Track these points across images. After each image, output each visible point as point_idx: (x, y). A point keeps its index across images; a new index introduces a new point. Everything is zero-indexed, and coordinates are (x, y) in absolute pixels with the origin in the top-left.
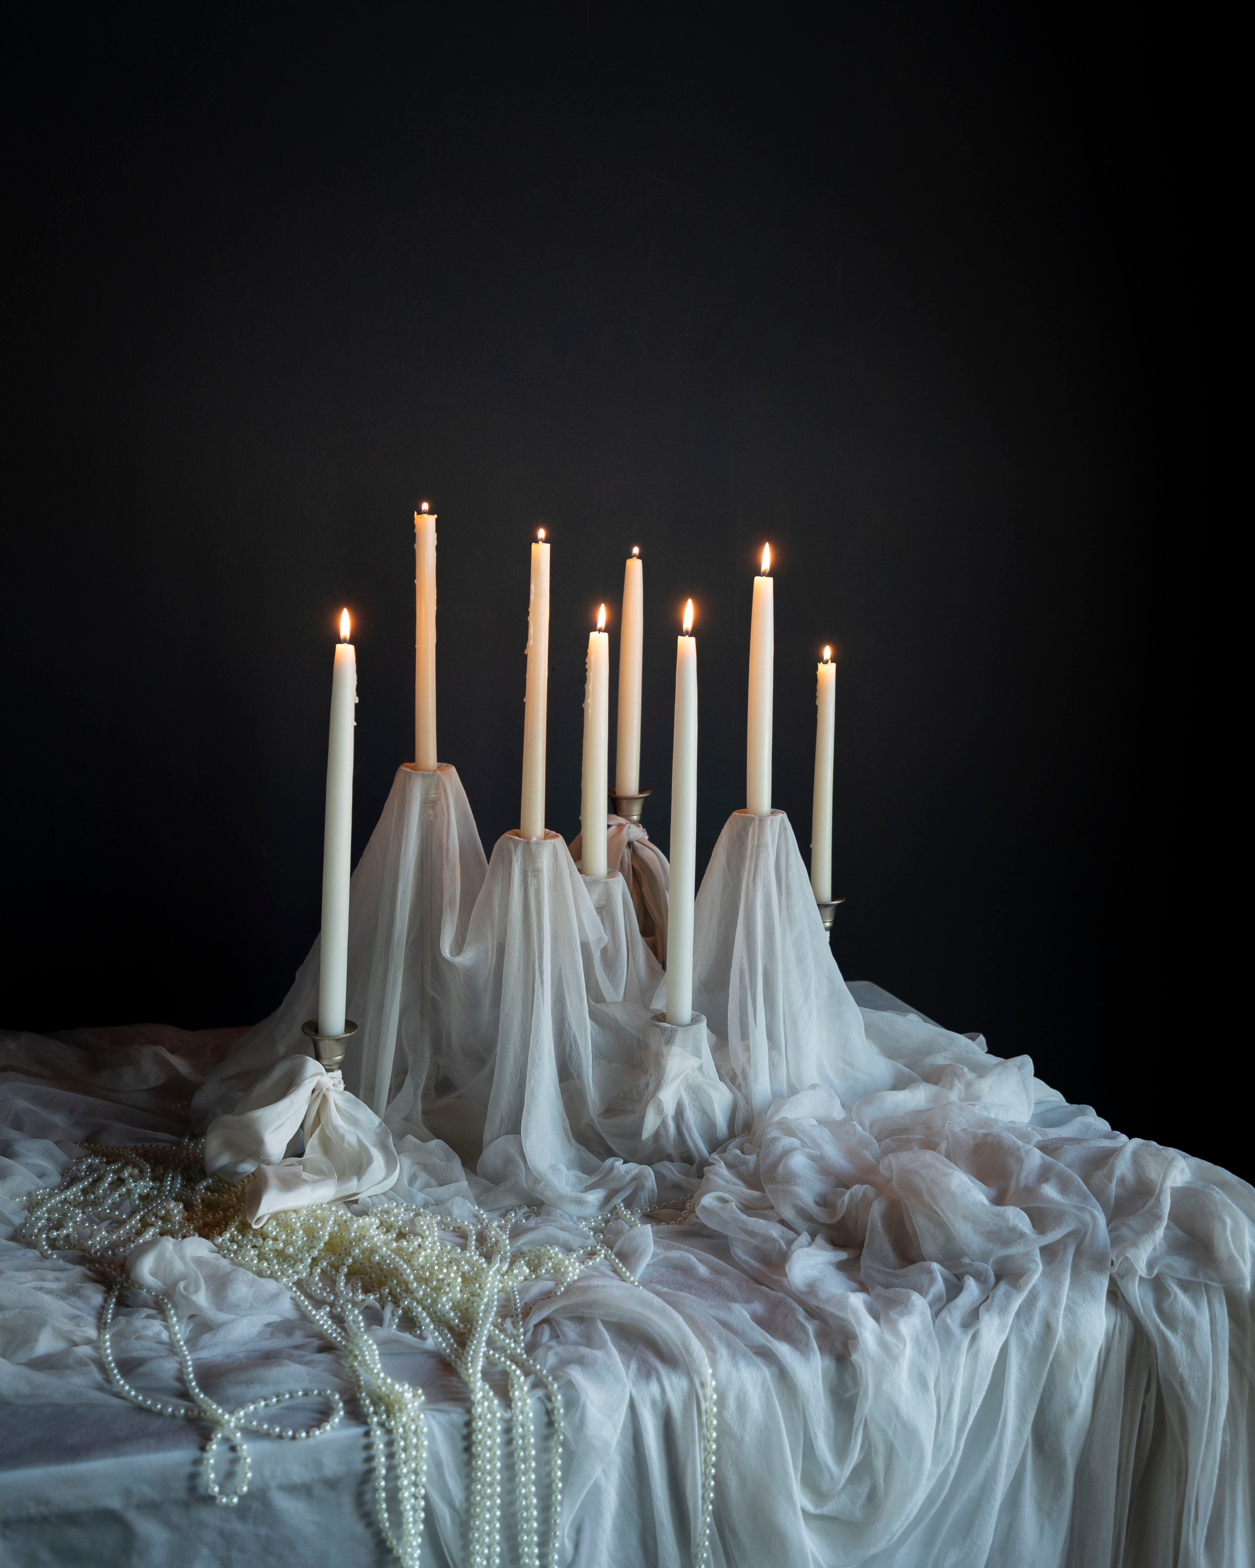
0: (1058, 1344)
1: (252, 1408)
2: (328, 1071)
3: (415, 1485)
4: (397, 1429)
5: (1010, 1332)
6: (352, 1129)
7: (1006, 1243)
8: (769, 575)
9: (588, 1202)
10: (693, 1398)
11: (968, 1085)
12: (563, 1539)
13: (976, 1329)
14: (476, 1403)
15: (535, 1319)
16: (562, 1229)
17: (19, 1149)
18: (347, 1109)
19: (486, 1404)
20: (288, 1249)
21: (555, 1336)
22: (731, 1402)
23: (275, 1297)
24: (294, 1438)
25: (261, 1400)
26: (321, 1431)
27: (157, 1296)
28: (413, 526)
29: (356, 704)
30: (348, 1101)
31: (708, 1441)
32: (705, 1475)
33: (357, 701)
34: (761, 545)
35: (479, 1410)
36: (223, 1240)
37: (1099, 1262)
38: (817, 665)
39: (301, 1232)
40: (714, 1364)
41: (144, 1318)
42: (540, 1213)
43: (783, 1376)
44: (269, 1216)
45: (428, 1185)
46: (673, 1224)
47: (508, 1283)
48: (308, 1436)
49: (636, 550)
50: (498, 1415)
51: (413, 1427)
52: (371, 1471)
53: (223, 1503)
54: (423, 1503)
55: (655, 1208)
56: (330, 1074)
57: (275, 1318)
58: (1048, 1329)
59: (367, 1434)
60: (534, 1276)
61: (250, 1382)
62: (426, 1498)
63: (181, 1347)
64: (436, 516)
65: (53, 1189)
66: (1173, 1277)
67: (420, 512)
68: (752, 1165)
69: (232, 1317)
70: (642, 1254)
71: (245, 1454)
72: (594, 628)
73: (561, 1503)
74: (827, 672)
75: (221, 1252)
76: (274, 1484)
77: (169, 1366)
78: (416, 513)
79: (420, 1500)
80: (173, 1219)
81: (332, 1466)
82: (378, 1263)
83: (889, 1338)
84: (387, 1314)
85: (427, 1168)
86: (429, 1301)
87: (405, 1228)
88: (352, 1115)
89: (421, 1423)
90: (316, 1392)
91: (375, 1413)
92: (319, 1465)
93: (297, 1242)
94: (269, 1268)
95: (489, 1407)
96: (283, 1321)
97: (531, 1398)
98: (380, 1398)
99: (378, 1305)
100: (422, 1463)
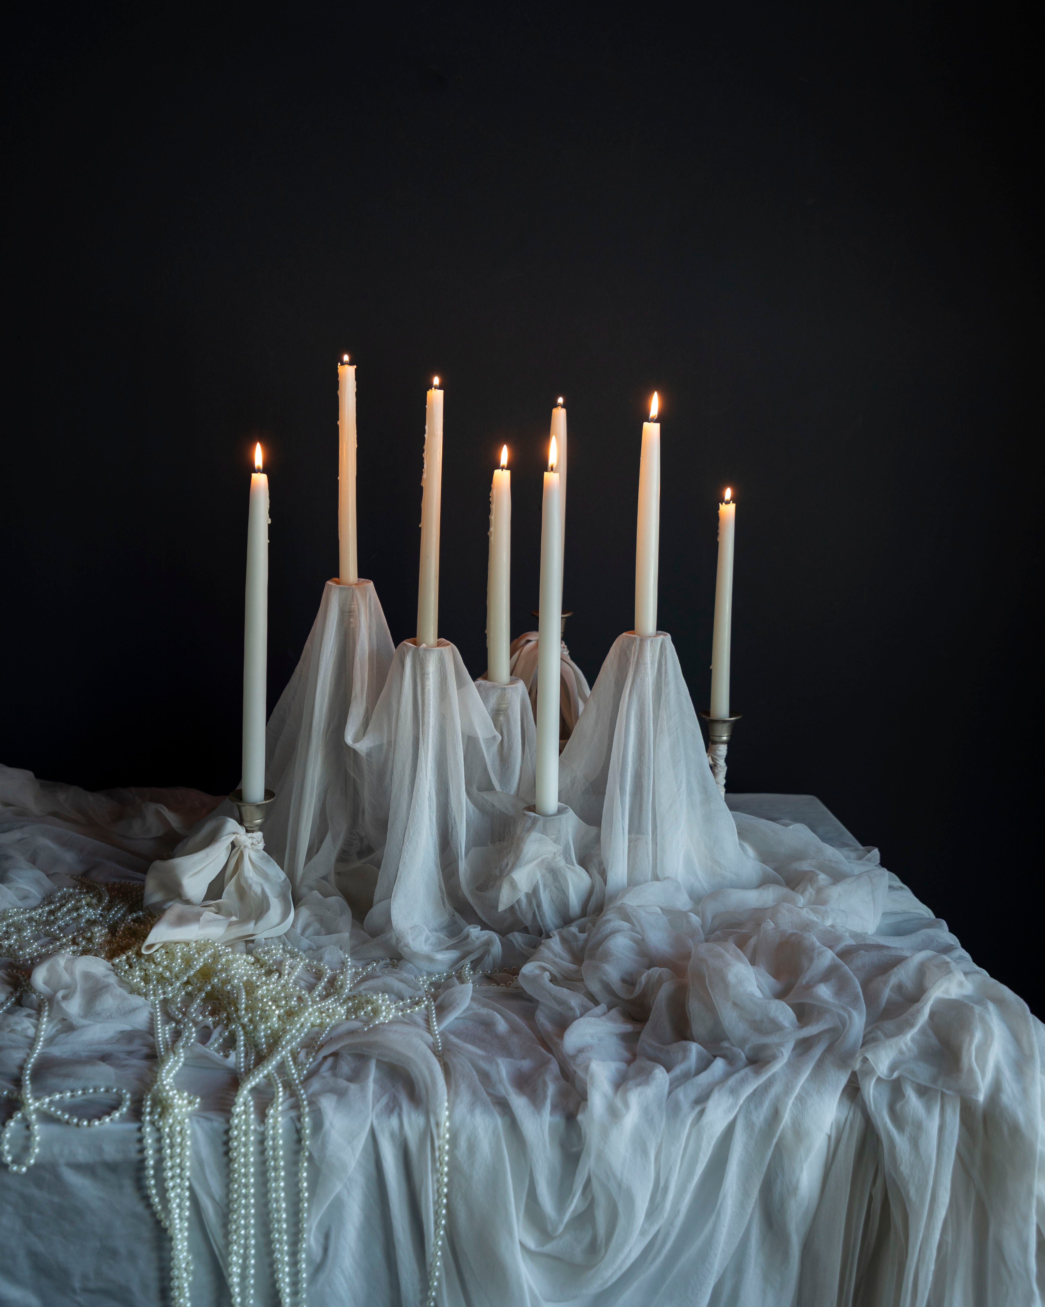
0: (783, 1129)
1: (58, 1096)
2: (247, 831)
3: (181, 1176)
4: (164, 1129)
5: (738, 1112)
6: (261, 881)
7: (767, 1033)
8: (656, 421)
9: (436, 960)
10: (427, 1135)
11: (819, 891)
12: (309, 1240)
13: (704, 1106)
14: (235, 1115)
15: (325, 1052)
16: (402, 981)
17: (12, 876)
18: (259, 865)
19: (244, 1117)
20: (166, 973)
21: (333, 1068)
22: (463, 1142)
23: (134, 1010)
24: (77, 1125)
25: (68, 1091)
26: (101, 1122)
27: (43, 999)
28: (336, 375)
29: (269, 525)
30: (262, 858)
31: (442, 1175)
32: (437, 1203)
33: (270, 522)
34: (650, 394)
35: (236, 1121)
36: (120, 961)
37: (844, 1060)
38: (719, 505)
39: (179, 961)
40: (451, 1109)
41: (24, 1016)
42: (397, 965)
43: (513, 1126)
44: (160, 945)
45: (318, 933)
46: (503, 986)
47: (326, 1020)
48: (89, 1125)
49: (560, 400)
50: (252, 1127)
51: (178, 1129)
52: (143, 1160)
53: (13, 1170)
54: (187, 1194)
55: (496, 971)
56: (250, 835)
57: (127, 1028)
58: (776, 1115)
59: (140, 1129)
60: (353, 1017)
61: (68, 1076)
62: (190, 1188)
63: (40, 1041)
64: (355, 367)
65: (26, 910)
66: (913, 1082)
67: (343, 364)
68: (581, 943)
69: (90, 1022)
70: (454, 1008)
71: (36, 1133)
72: (497, 466)
73: (309, 1210)
74: (728, 511)
75: (116, 970)
76: (62, 1161)
77: (17, 1056)
78: (339, 364)
79: (185, 1190)
80: (93, 941)
81: (111, 1153)
82: (228, 992)
83: (619, 1103)
84: (215, 1034)
85: (321, 920)
86: (251, 1027)
87: (273, 966)
88: (263, 870)
89: (186, 1126)
90: (114, 1090)
91: (151, 1113)
92: (100, 1150)
93: (175, 968)
94: (145, 987)
95: (246, 1120)
96: (132, 1031)
97: (283, 1117)
98: (161, 1101)
99: (212, 1027)
100: (186, 1160)
